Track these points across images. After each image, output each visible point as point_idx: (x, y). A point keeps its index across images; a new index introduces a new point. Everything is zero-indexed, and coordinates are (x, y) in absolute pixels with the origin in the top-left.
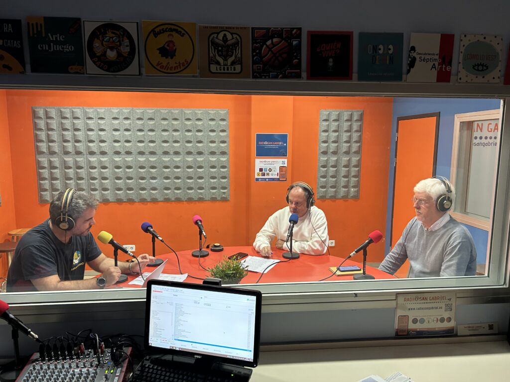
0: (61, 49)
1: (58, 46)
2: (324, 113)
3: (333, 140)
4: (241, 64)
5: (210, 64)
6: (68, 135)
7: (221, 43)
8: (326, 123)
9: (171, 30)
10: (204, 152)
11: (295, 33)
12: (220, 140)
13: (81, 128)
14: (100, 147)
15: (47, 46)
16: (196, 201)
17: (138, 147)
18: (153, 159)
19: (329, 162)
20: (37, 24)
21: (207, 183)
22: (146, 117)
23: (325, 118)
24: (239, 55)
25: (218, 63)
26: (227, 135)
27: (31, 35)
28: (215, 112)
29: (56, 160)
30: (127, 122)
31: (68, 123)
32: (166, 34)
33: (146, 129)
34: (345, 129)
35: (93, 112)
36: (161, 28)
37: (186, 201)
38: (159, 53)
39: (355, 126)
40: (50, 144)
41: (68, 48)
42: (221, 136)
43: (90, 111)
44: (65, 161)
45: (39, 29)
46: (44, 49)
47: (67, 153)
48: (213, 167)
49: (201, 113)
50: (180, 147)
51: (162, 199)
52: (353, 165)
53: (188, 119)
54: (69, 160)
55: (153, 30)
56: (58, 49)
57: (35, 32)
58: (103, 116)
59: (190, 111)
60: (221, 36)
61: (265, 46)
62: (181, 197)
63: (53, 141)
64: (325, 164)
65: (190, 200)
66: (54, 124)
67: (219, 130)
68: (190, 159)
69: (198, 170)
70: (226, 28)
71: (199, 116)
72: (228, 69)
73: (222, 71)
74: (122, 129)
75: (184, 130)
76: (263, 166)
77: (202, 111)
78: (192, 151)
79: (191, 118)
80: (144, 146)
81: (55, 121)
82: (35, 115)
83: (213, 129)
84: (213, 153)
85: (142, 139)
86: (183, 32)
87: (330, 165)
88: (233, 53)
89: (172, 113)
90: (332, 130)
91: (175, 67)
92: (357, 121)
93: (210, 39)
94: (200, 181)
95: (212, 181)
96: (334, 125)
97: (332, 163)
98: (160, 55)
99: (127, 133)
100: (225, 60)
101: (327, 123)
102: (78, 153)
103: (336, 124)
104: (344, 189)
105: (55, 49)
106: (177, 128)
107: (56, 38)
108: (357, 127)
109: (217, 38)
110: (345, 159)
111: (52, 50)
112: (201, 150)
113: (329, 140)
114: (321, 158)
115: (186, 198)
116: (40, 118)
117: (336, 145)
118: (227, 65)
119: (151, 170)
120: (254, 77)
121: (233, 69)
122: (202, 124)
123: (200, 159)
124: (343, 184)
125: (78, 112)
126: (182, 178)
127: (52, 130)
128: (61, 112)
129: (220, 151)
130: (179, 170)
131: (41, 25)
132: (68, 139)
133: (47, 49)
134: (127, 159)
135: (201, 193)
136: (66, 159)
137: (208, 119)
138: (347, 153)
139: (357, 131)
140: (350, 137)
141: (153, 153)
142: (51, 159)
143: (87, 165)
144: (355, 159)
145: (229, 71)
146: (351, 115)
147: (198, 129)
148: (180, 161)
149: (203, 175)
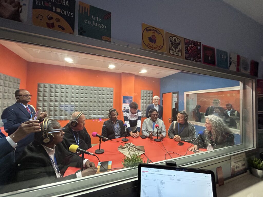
0: (98, 26)
1: (97, 24)
2: (142, 91)
4: (181, 52)
5: (170, 50)
6: (53, 94)
7: (174, 41)
8: (143, 94)
9: (154, 30)
10: (105, 102)
11: (199, 44)
13: (58, 92)
14: (66, 99)
15: (90, 22)
17: (81, 99)
18: (86, 104)
20: (85, 7)
21: (105, 113)
22: (85, 89)
23: (143, 92)
24: (180, 48)
25: (173, 50)
26: (113, 96)
27: (81, 12)
28: (109, 89)
29: (46, 104)
30: (77, 90)
31: (53, 90)
32: (152, 32)
33: (84, 93)
34: (148, 96)
35: (64, 86)
36: (150, 28)
37: (97, 119)
38: (149, 40)
40: (44, 97)
41: (103, 26)
42: (111, 97)
43: (63, 86)
44: (50, 104)
45: (86, 11)
46: (88, 23)
47: (51, 101)
48: (108, 107)
50: (96, 100)
51: (88, 118)
53: (100, 91)
54: (52, 104)
55: (146, 28)
56: (97, 25)
57: (84, 12)
58: (68, 88)
59: (101, 88)
60: (174, 38)
61: (189, 47)
62: (96, 117)
63: (46, 96)
65: (99, 118)
66: (47, 90)
67: (110, 95)
68: (99, 104)
69: (102, 108)
70: (176, 36)
71: (104, 90)
72: (176, 54)
73: (174, 54)
74: (75, 93)
75: (98, 94)
76: (125, 106)
78: (101, 101)
80: (83, 99)
81: (48, 89)
82: (39, 86)
83: (108, 94)
84: (108, 102)
85: (83, 97)
86: (159, 32)
88: (178, 47)
89: (94, 88)
91: (156, 48)
92: (151, 94)
93: (170, 39)
94: (103, 112)
96: (145, 95)
97: (145, 106)
98: (149, 41)
99: (77, 94)
100: (176, 49)
102: (56, 101)
103: (146, 94)
105: (95, 25)
106: (96, 93)
107: (96, 19)
109: (172, 39)
111: (93, 25)
113: (144, 99)
114: (142, 104)
116: (41, 87)
117: (146, 100)
118: (176, 52)
119: (85, 108)
120: (186, 59)
121: (178, 54)
122: (105, 92)
123: (103, 104)
125: (58, 86)
126: (96, 110)
127: (46, 92)
128: (51, 85)
129: (110, 101)
130: (95, 108)
131: (88, 9)
132: (53, 96)
133: (90, 23)
134: (76, 104)
135: (103, 116)
136: (51, 103)
137: (107, 91)
140: (150, 98)
141: (86, 102)
142: (44, 103)
143: (59, 106)
145: (177, 55)
146: (150, 92)
147: (103, 94)
148: (96, 105)
149: (104, 110)
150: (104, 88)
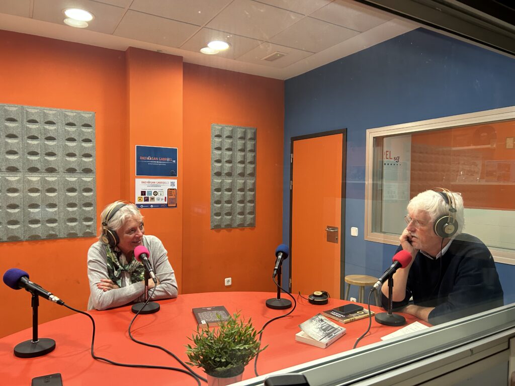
2: (217, 128)
3: (227, 159)
8: (218, 140)
10: (57, 169)
12: (83, 153)
16: (44, 240)
19: (224, 185)
21: (63, 214)
23: (217, 133)
26: (93, 146)
28: (75, 114)
34: (239, 147)
37: (27, 241)
39: (249, 146)
42: (85, 148)
48: (72, 190)
49: (54, 114)
50: (17, 160)
52: (248, 188)
53: (34, 121)
59: (36, 111)
62: (19, 235)
64: (219, 187)
65: (34, 239)
67: (81, 139)
68: (34, 178)
69: (47, 194)
71: (51, 119)
75: (26, 137)
76: (146, 188)
77: (55, 112)
78: (39, 166)
79: (38, 120)
83: (73, 137)
84: (71, 171)
87: (225, 188)
89: (6, 110)
90: (226, 148)
92: (251, 139)
94: (51, 210)
95: (70, 209)
96: (227, 143)
101: (220, 140)
103: (230, 141)
104: (240, 216)
106: (15, 133)
108: (252, 146)
110: (240, 181)
112: (53, 166)
113: (222, 160)
114: (215, 180)
115: (27, 237)
117: (230, 165)
122: (55, 129)
123: (51, 178)
124: (239, 210)
126: (21, 206)
129: (83, 168)
130: (16, 195)
135: (52, 227)
137: (64, 123)
138: (242, 175)
139: (251, 151)
140: (244, 156)
144: (250, 182)
146: (245, 133)
147: (49, 135)
148: (18, 181)
149: (56, 202)
150: (51, 113)
